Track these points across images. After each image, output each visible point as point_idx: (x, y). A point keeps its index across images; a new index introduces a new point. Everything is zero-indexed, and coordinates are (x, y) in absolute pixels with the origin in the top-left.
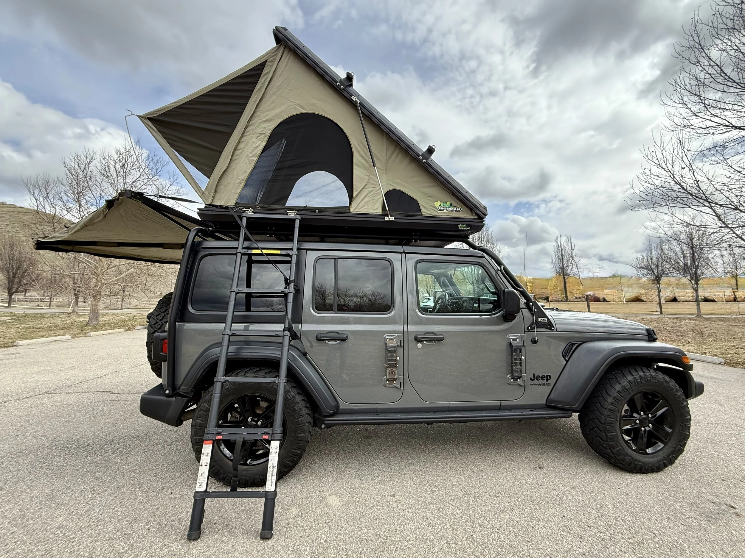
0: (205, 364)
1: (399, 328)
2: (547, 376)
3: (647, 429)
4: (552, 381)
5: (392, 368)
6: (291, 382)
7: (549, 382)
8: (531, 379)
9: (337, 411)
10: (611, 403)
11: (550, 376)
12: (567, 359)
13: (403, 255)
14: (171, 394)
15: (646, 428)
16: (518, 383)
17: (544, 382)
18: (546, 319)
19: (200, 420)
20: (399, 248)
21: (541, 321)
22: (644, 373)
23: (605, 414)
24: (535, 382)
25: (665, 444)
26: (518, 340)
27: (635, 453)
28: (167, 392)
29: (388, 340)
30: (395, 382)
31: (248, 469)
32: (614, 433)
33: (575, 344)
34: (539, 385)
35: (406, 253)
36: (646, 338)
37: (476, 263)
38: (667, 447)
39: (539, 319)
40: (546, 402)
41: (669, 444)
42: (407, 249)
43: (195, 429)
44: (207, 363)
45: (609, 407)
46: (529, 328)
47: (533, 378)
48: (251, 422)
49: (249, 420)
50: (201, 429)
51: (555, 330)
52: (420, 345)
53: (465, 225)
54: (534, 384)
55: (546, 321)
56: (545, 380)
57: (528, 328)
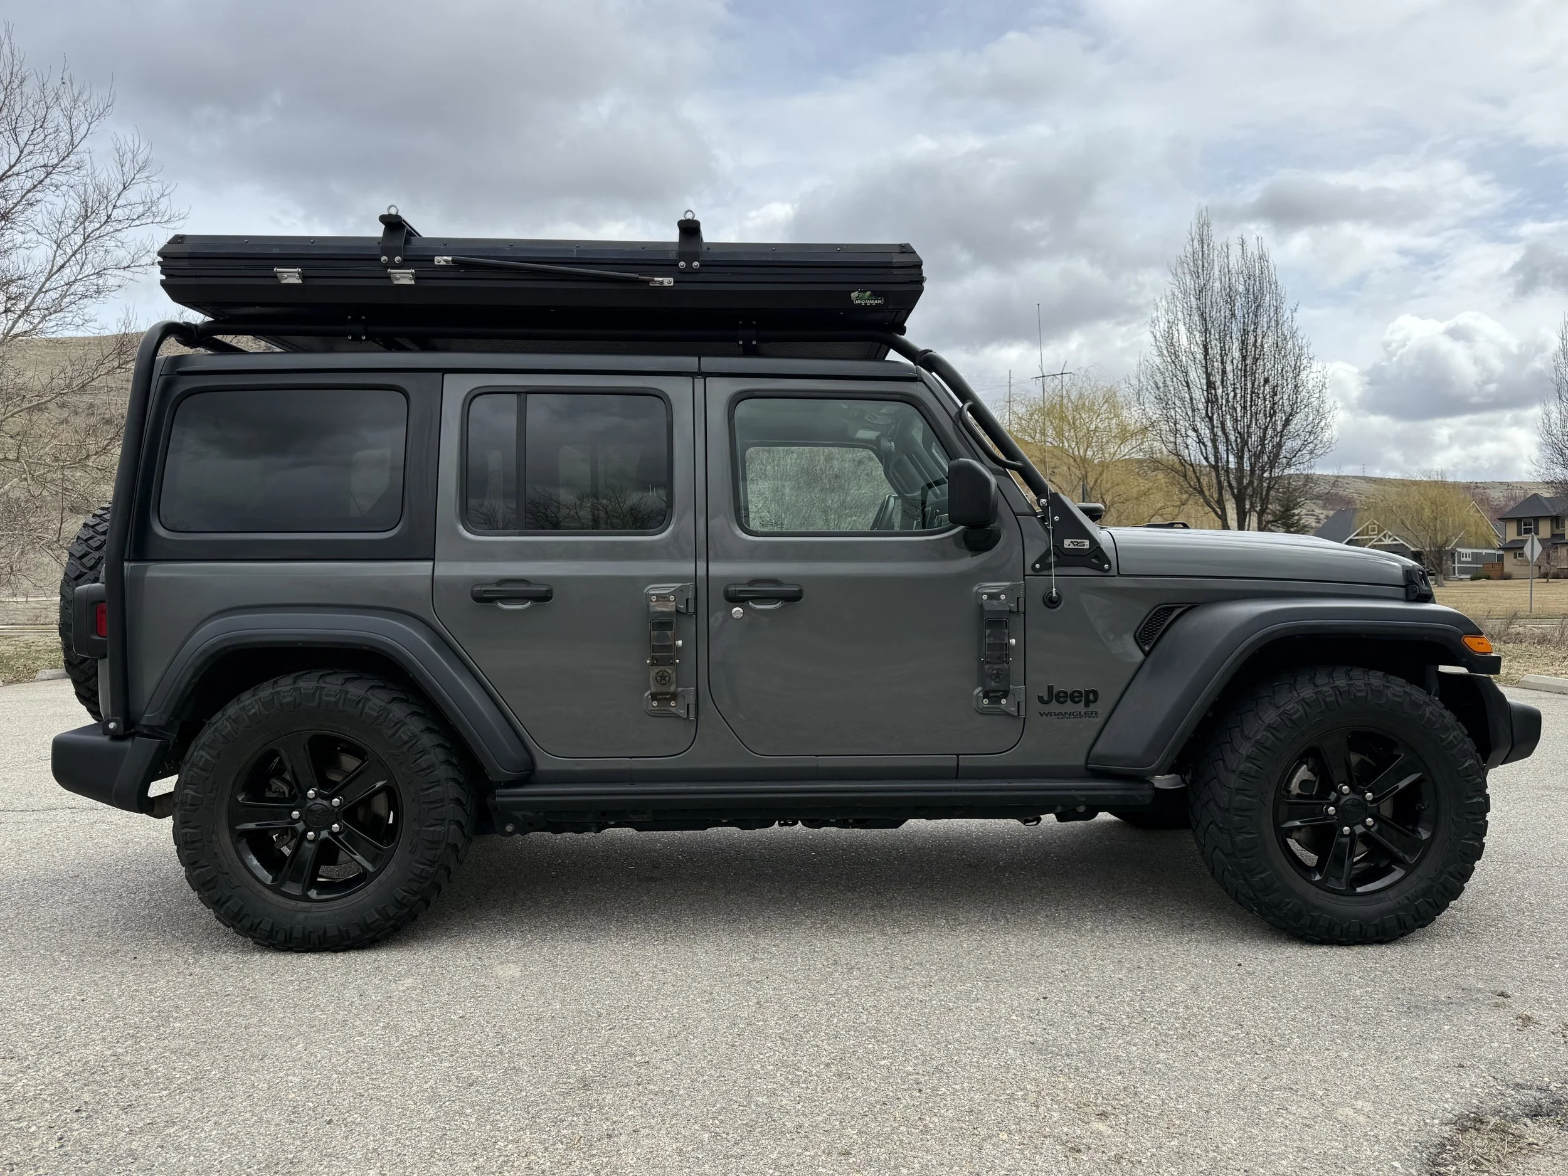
0: (198, 657)
1: (686, 568)
2: (1088, 693)
3: (1360, 829)
4: (1101, 707)
5: (662, 668)
6: (412, 703)
7: (1093, 707)
8: (1040, 699)
9: (528, 774)
10: (1248, 756)
11: (1095, 693)
12: (1147, 648)
13: (699, 382)
14: (121, 732)
15: (1355, 828)
16: (1003, 707)
17: (1081, 707)
18: (1087, 542)
19: (191, 789)
20: (690, 362)
21: (1072, 546)
22: (1351, 679)
23: (1232, 786)
24: (1054, 707)
25: (1410, 869)
26: (1003, 597)
27: (1315, 889)
28: (112, 725)
29: (654, 598)
30: (673, 704)
31: (311, 907)
32: (1252, 833)
33: (1173, 609)
34: (1063, 715)
35: (705, 375)
36: (1401, 592)
37: (898, 397)
38: (1413, 877)
39: (1067, 543)
40: (1087, 763)
41: (1420, 871)
42: (710, 363)
43: (182, 812)
44: (201, 654)
45: (1242, 768)
46: (1038, 566)
47: (1046, 698)
48: (314, 799)
49: (311, 793)
50: (195, 810)
51: (1114, 572)
52: (737, 611)
53: (868, 293)
54: (1050, 714)
55: (1087, 547)
56: (1083, 702)
57: (1034, 566)
